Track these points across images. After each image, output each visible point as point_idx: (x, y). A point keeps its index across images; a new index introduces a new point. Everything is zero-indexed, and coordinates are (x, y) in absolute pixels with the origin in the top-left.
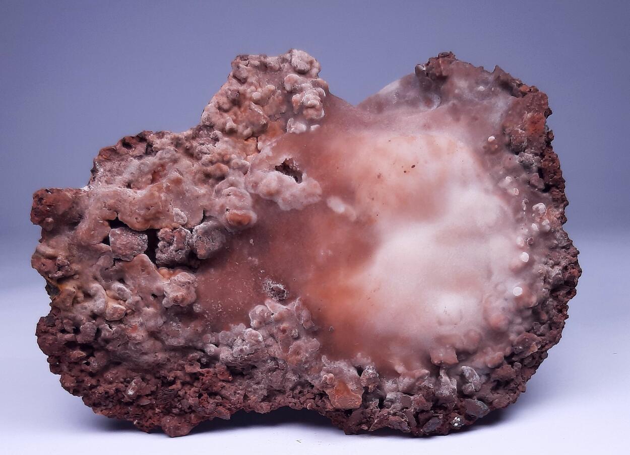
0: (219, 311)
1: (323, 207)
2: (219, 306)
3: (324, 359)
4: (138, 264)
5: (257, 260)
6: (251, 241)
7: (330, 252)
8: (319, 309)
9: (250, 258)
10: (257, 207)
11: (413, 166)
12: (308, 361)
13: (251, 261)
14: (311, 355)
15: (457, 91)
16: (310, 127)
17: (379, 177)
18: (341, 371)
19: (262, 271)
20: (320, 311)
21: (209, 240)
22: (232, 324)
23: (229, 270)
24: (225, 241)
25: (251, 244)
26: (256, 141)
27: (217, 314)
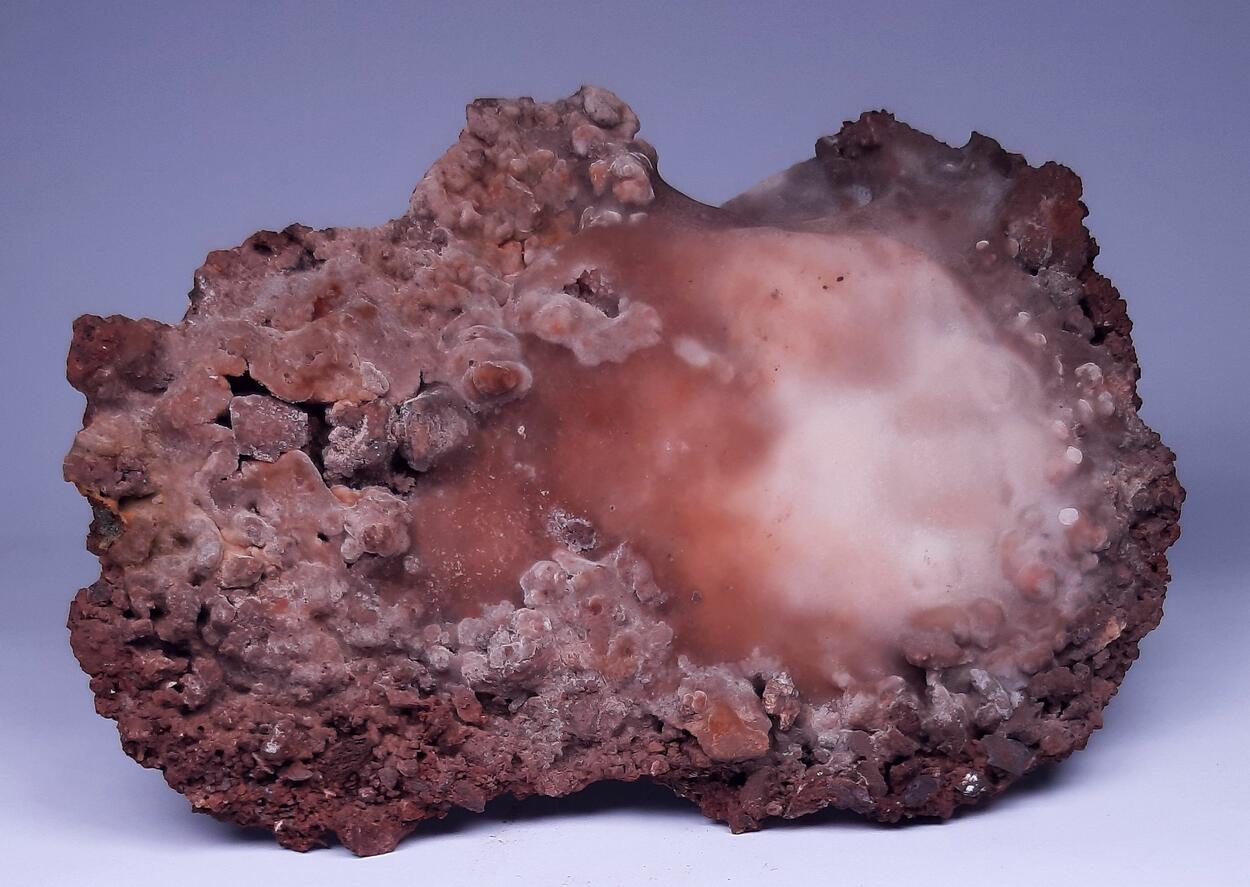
0: (457, 574)
1: (663, 354)
2: (456, 565)
3: (683, 663)
4: (290, 469)
5: (533, 469)
6: (521, 430)
7: (685, 447)
8: (669, 556)
9: (519, 465)
10: (533, 357)
11: (840, 279)
12: (649, 669)
13: (523, 473)
14: (655, 655)
15: (903, 172)
16: (629, 217)
17: (775, 296)
18: (721, 683)
19: (543, 493)
20: (672, 560)
21: (435, 423)
22: (485, 601)
23: (477, 491)
24: (466, 433)
25: (521, 437)
26: (520, 249)
27: (453, 581)
